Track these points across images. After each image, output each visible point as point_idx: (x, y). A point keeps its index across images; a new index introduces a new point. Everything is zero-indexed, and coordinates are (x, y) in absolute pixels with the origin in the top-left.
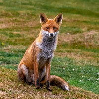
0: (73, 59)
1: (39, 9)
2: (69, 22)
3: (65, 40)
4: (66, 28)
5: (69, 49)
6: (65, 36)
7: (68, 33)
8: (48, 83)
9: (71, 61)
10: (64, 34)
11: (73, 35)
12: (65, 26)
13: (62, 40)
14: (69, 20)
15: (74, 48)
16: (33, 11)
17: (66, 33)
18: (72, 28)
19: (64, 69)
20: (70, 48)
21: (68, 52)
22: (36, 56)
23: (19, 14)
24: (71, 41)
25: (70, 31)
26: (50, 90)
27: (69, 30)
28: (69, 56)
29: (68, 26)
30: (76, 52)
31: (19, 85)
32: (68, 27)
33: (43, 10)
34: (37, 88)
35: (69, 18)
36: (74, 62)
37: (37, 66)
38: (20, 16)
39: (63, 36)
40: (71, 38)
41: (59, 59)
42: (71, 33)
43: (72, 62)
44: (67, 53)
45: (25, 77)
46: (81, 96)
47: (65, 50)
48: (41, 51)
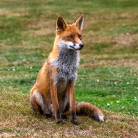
0: (130, 68)
1: (97, 5)
2: (130, 18)
3: (124, 43)
4: (125, 27)
5: (127, 55)
6: (123, 37)
7: (128, 34)
8: (73, 113)
9: (127, 70)
10: (122, 34)
11: (134, 36)
12: (124, 24)
13: (120, 43)
14: (130, 16)
15: (134, 53)
16: (86, 9)
17: (125, 34)
18: (132, 26)
19: (116, 83)
20: (129, 53)
21: (126, 58)
22: (52, 77)
23: (69, 14)
24: (131, 43)
25: (130, 31)
26: (76, 124)
27: (129, 29)
28: (126, 64)
29: (128, 24)
30: (135, 57)
31: (33, 121)
32: (128, 26)
33: (103, 5)
34: (58, 123)
35: (131, 14)
36: (131, 71)
37: (55, 92)
38: (70, 17)
39: (121, 38)
40: (131, 40)
41: (112, 69)
42: (131, 33)
43: (129, 72)
44: (123, 60)
45: (39, 107)
46: (121, 128)
47: (121, 56)
48: (58, 70)
